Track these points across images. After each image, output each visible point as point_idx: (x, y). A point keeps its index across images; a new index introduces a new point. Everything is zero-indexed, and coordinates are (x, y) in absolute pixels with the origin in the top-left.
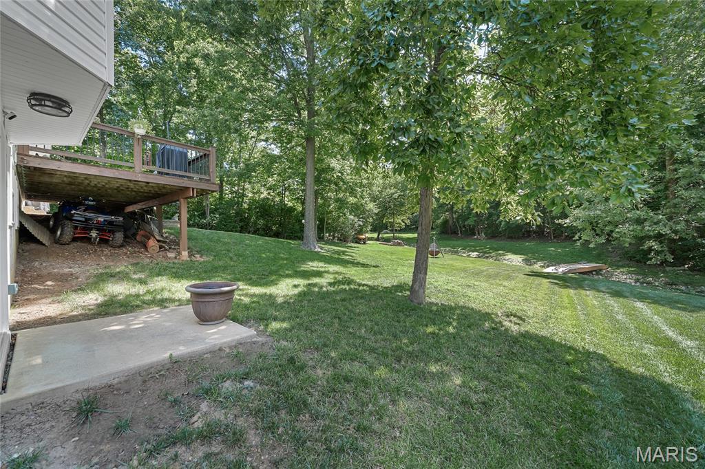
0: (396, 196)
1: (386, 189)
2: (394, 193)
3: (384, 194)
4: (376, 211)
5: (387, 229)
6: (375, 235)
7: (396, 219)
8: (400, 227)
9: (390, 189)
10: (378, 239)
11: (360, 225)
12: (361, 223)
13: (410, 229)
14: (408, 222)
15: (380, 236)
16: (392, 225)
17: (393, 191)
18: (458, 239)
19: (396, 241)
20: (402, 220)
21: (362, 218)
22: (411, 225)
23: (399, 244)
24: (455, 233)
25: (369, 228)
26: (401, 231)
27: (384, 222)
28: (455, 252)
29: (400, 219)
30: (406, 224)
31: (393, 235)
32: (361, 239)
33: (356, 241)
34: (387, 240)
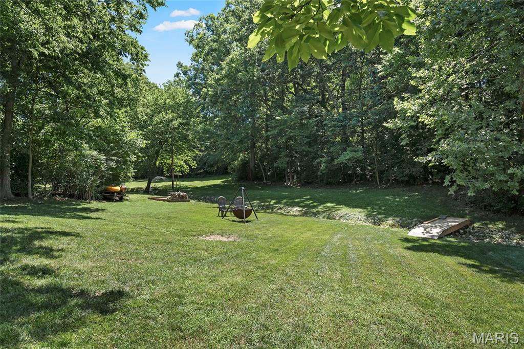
0: (175, 123)
1: (160, 112)
2: (172, 120)
3: (156, 119)
4: (142, 143)
5: (162, 174)
6: (143, 185)
7: (176, 161)
8: (182, 172)
9: (167, 114)
10: (147, 191)
11: (111, 169)
12: (113, 165)
13: (197, 174)
14: (194, 164)
15: (152, 185)
16: (170, 168)
17: (170, 116)
18: (265, 187)
19: (177, 193)
20: (185, 162)
21: (114, 155)
22: (198, 169)
23: (182, 199)
24: (258, 178)
25: (132, 172)
26: (184, 177)
27: (157, 163)
28: (267, 207)
29: (182, 160)
30: (190, 166)
31: (171, 183)
32: (113, 193)
33: (104, 196)
34: (162, 192)
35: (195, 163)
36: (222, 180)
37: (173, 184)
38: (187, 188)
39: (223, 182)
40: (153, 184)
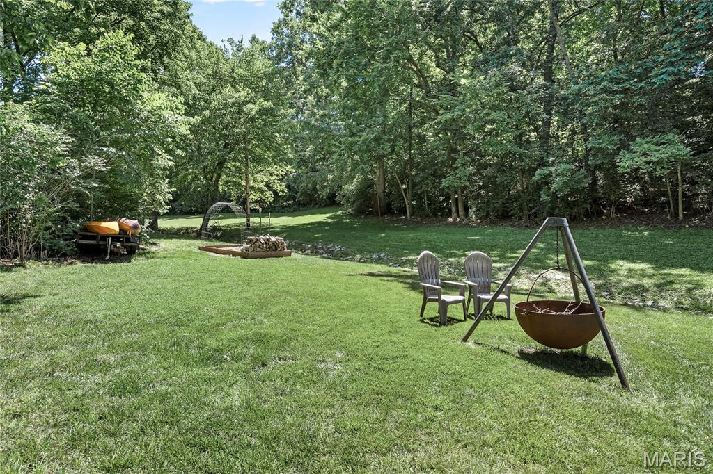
0: (252, 109)
2: (245, 103)
3: (217, 99)
6: (196, 222)
9: (236, 90)
13: (284, 207)
14: (281, 188)
15: (212, 223)
17: (243, 94)
18: (411, 225)
19: (262, 238)
20: (268, 185)
22: (285, 198)
23: (273, 251)
25: (164, 192)
29: (262, 182)
30: (276, 193)
31: (244, 220)
32: (104, 238)
33: (79, 246)
34: (231, 235)
35: (284, 187)
36: (328, 215)
37: (248, 221)
38: (273, 228)
39: (330, 218)
40: (214, 221)
